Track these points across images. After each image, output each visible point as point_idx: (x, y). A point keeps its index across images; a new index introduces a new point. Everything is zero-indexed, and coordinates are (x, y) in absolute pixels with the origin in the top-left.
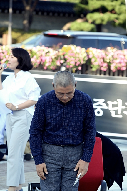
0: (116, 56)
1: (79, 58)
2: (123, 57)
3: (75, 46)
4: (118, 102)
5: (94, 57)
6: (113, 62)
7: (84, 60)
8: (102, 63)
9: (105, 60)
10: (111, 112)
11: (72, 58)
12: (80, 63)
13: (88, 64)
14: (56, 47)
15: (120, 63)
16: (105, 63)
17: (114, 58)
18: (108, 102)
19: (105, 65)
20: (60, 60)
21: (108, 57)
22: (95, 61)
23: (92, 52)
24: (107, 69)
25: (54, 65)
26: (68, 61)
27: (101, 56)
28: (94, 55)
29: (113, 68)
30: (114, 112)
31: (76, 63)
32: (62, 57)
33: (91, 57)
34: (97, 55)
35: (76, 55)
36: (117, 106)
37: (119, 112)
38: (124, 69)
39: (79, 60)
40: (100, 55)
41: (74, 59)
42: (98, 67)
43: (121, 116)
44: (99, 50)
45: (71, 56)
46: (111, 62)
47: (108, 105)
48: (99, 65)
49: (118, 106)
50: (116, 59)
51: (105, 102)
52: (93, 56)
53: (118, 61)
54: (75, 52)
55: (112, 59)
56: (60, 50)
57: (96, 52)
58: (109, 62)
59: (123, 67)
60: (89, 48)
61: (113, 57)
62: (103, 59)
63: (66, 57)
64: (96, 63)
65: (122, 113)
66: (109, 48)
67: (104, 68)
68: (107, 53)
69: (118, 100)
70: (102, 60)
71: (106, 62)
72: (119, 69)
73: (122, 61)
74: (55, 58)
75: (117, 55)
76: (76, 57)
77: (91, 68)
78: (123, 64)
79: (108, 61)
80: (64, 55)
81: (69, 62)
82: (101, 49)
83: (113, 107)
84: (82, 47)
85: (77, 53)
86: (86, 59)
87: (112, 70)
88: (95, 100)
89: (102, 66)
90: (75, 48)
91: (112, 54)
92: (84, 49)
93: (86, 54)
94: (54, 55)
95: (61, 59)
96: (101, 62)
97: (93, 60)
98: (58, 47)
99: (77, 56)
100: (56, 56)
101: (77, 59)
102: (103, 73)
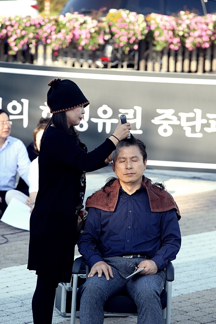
0: (193, 25)
1: (134, 30)
2: (204, 26)
3: (128, 11)
4: (195, 113)
5: (158, 28)
6: (189, 36)
7: (142, 35)
8: (171, 38)
9: (177, 32)
10: (184, 128)
11: (123, 31)
12: (137, 38)
13: (149, 39)
14: (96, 14)
15: (200, 36)
16: (176, 37)
17: (191, 28)
18: (180, 114)
19: (176, 40)
20: (104, 36)
21: (180, 28)
22: (160, 35)
23: (154, 19)
24: (179, 47)
25: (95, 43)
26: (117, 36)
27: (170, 26)
28: (158, 24)
29: (189, 44)
30: (190, 128)
31: (129, 39)
32: (107, 30)
33: (153, 28)
34: (163, 25)
35: (128, 25)
36: (193, 119)
37: (198, 129)
38: (207, 45)
39: (134, 34)
40: (168, 24)
41: (126, 32)
42: (165, 45)
43: (200, 135)
44: (165, 17)
45: (121, 28)
46: (186, 35)
47: (179, 119)
48: (166, 42)
49: (195, 120)
50: (194, 30)
51: (176, 114)
52: (156, 26)
53: (197, 34)
54: (128, 21)
55: (187, 30)
56: (104, 19)
57: (161, 20)
58: (183, 36)
59: (204, 42)
60: (150, 13)
61: (188, 27)
62: (173, 30)
63: (114, 29)
64: (161, 39)
65: (202, 131)
66: (182, 13)
67: (175, 45)
68: (180, 22)
69: (195, 110)
70: (171, 33)
71: (178, 35)
72: (199, 46)
73: (204, 33)
74: (96, 32)
75: (196, 23)
76: (129, 29)
77: (154, 45)
78: (206, 39)
79: (181, 34)
80: (110, 27)
81: (119, 38)
82: (169, 15)
83: (187, 121)
84: (138, 13)
85: (130, 22)
86: (146, 32)
87: (188, 48)
88: (159, 111)
89: (172, 43)
90: (128, 15)
91: (188, 22)
92: (141, 17)
93: (144, 24)
94: (94, 27)
95: (105, 33)
96: (169, 37)
97: (156, 34)
98: (100, 13)
99: (131, 27)
100: (97, 29)
101: (132, 32)
102: (173, 53)
